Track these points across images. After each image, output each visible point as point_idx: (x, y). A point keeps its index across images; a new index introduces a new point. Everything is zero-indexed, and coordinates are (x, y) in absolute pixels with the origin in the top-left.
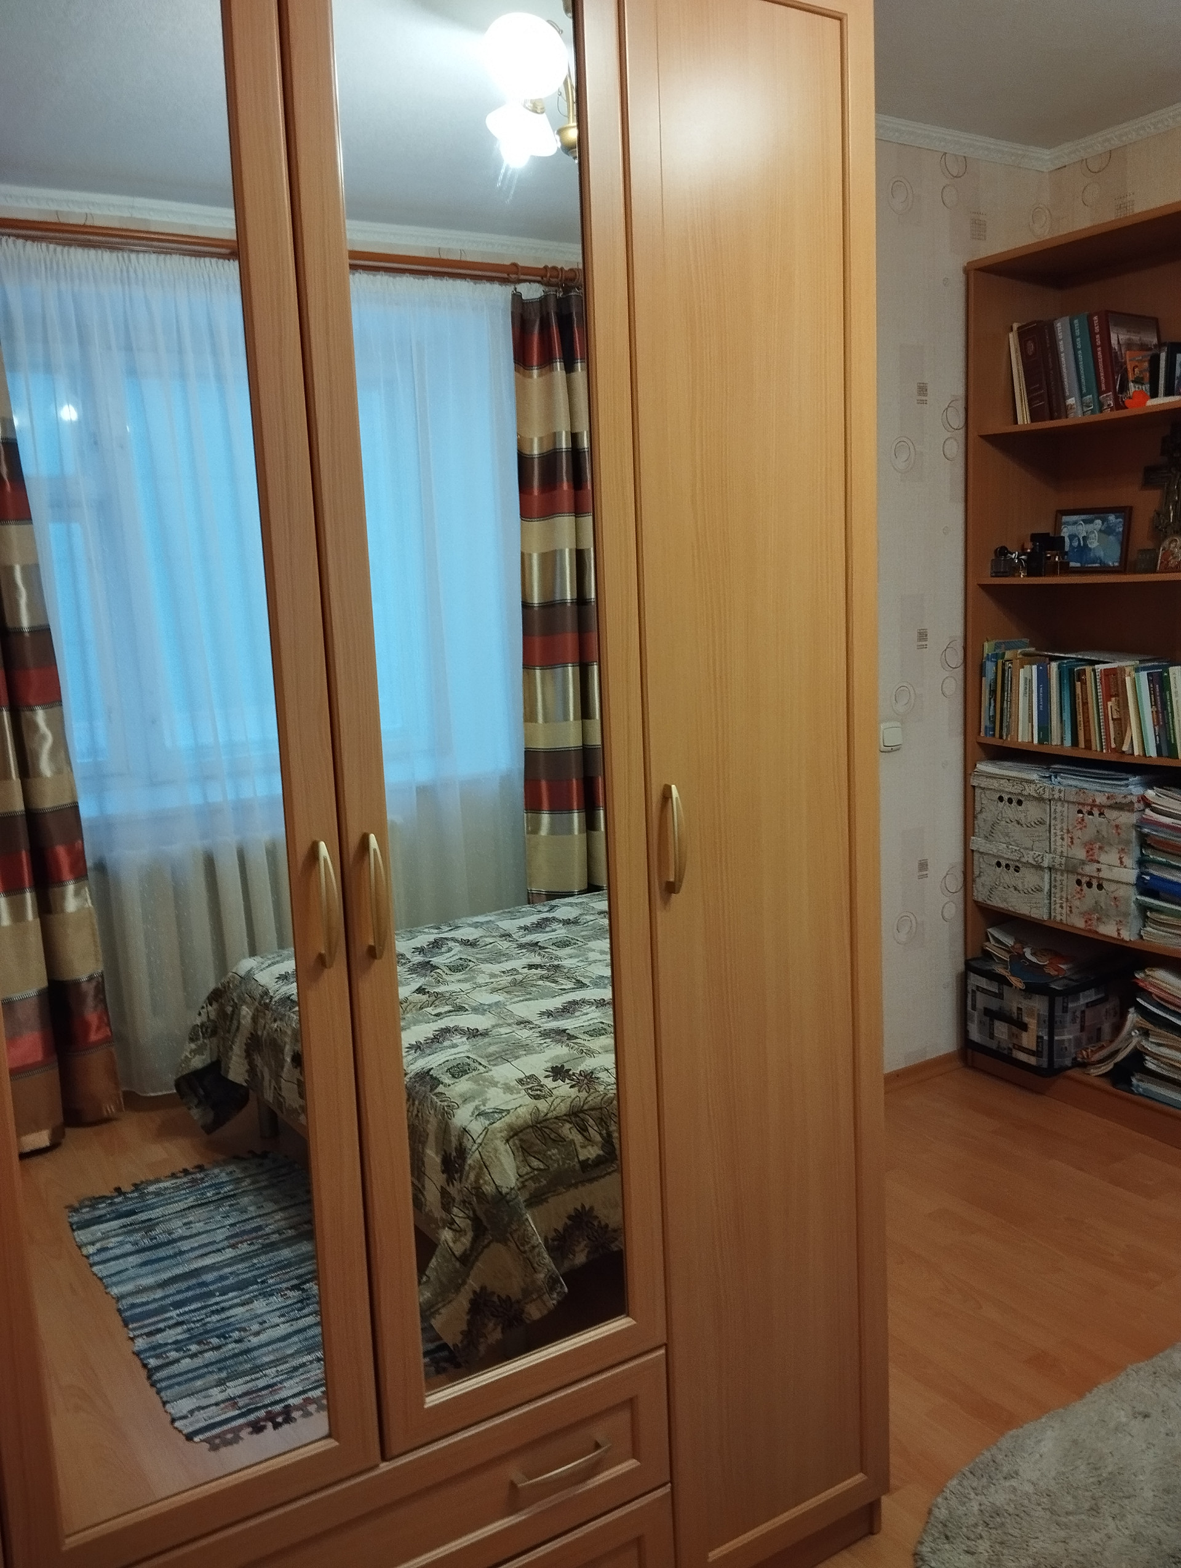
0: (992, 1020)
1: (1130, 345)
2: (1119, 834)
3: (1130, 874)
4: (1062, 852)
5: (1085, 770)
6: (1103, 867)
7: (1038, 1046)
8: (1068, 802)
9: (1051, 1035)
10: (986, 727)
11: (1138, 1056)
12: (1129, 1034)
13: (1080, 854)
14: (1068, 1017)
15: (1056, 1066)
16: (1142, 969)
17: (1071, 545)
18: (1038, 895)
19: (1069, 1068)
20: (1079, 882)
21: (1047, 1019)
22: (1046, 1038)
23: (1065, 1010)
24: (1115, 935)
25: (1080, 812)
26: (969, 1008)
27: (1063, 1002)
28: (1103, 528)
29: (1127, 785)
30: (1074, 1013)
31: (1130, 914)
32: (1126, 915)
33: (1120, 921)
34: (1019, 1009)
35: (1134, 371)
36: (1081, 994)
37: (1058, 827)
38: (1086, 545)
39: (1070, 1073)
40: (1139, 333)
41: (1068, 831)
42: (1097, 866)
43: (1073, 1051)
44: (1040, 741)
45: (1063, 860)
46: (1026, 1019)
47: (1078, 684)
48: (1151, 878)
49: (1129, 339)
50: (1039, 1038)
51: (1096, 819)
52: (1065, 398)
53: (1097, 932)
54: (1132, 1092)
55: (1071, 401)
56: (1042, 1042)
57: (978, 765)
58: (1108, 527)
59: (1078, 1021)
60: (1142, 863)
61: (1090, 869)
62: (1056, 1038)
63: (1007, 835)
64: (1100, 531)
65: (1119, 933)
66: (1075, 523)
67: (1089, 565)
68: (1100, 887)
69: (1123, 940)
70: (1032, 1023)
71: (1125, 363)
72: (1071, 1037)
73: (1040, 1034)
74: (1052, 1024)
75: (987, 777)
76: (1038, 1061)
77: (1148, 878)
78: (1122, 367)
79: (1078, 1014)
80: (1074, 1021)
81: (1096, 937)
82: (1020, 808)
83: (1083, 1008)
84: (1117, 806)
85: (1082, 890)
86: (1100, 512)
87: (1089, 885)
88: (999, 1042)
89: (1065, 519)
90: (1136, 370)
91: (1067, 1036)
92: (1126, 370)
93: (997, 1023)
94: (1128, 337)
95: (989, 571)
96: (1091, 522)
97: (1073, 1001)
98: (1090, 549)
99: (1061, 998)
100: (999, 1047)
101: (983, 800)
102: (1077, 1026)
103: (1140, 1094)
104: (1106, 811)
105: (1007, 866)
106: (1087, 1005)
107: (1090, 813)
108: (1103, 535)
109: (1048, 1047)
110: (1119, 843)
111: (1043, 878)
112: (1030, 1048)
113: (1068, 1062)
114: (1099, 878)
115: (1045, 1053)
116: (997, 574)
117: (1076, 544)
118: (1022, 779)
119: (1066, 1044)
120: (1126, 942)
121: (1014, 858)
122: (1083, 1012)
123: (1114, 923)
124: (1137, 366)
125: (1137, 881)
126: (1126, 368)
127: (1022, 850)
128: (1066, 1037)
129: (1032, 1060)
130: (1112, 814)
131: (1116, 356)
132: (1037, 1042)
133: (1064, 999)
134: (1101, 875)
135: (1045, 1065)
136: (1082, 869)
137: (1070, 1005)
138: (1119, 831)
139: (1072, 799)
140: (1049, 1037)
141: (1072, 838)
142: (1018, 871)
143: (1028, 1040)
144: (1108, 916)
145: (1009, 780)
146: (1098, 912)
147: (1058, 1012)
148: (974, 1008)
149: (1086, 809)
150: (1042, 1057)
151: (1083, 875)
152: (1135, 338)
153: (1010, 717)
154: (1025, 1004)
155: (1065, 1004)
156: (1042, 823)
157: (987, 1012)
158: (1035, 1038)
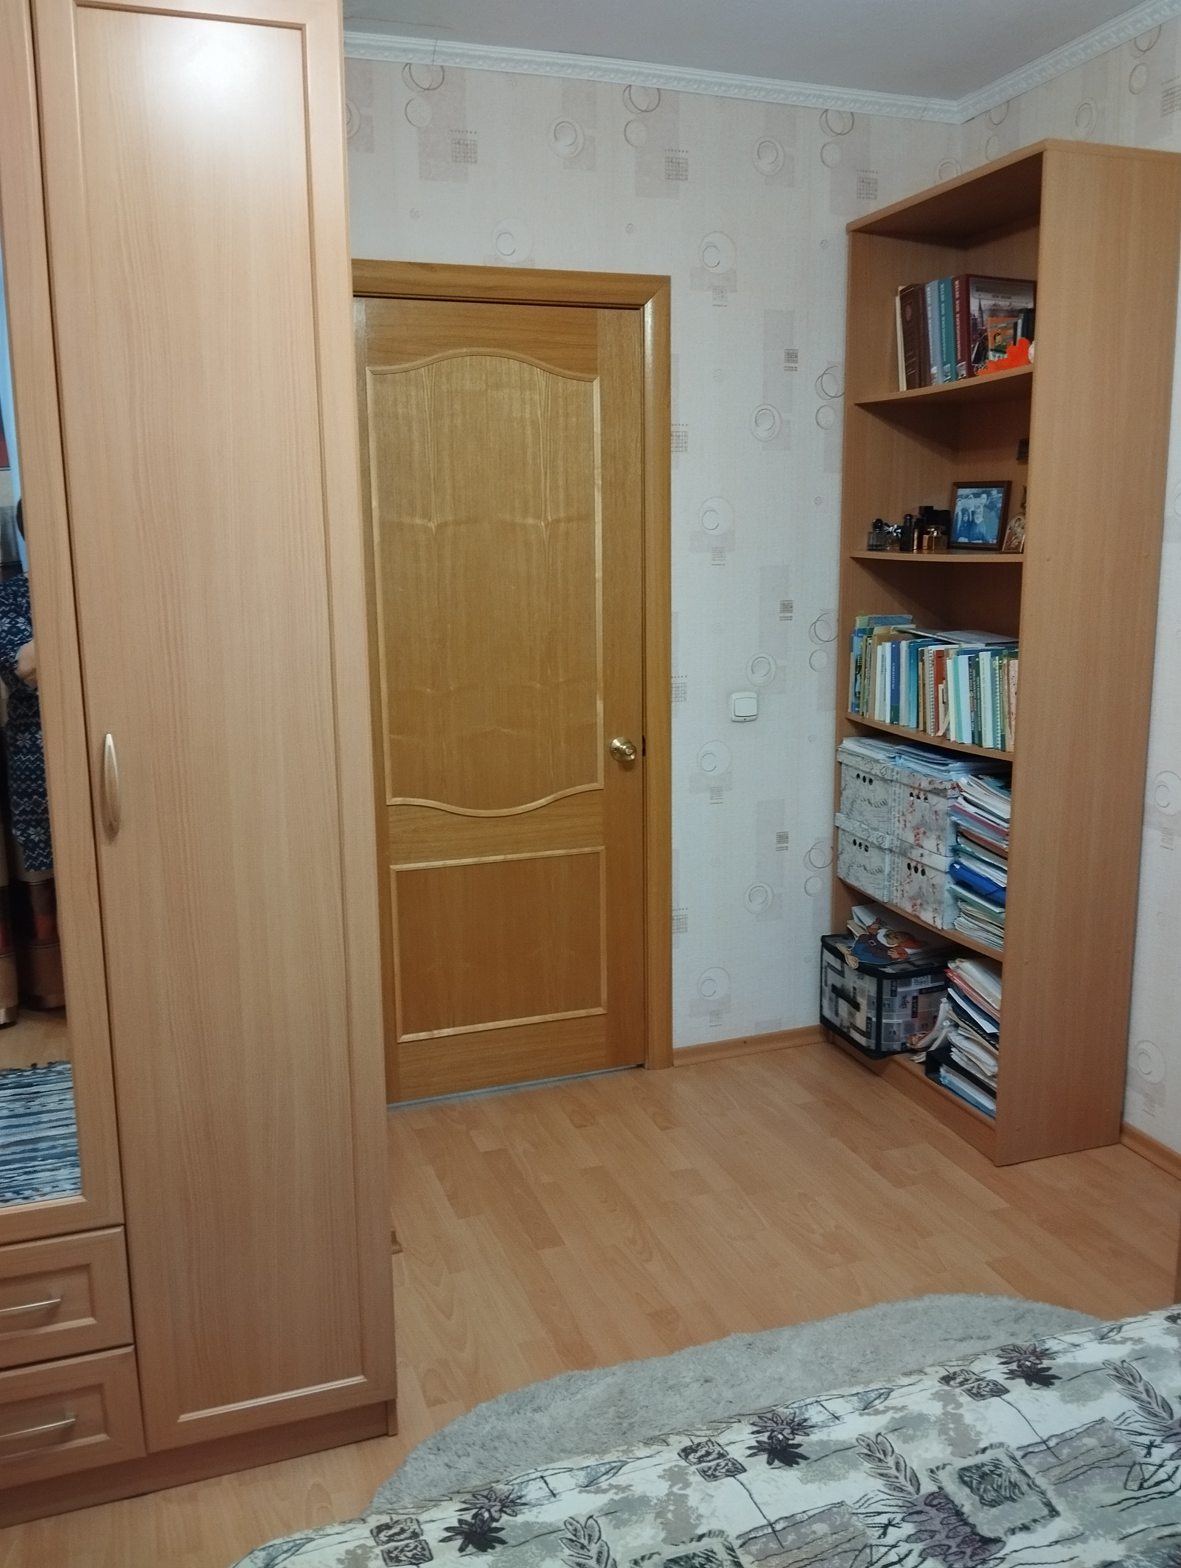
0: (837, 998)
1: (994, 312)
2: (937, 820)
3: (943, 861)
4: (898, 834)
5: (922, 754)
6: (926, 853)
7: (867, 1027)
8: (904, 785)
9: (879, 1017)
10: (852, 703)
11: (947, 1046)
12: (942, 1024)
13: (911, 839)
14: (898, 1001)
15: (884, 1049)
16: (953, 959)
17: (962, 520)
18: (880, 876)
19: (896, 1052)
20: (909, 866)
21: (875, 1000)
22: (874, 1019)
23: (894, 993)
24: (931, 922)
25: (911, 795)
26: (823, 984)
27: (892, 986)
28: (987, 504)
29: (949, 771)
30: (904, 998)
31: (943, 903)
32: (940, 903)
33: (936, 909)
34: (855, 989)
35: (995, 338)
36: (913, 980)
37: (896, 809)
38: (973, 520)
39: (897, 1057)
40: (1010, 298)
41: (903, 815)
42: (921, 851)
43: (902, 1036)
44: (892, 722)
45: (899, 843)
46: (860, 1000)
47: (920, 664)
48: (961, 867)
49: (995, 305)
50: (869, 1019)
51: (920, 803)
52: (930, 367)
53: (919, 918)
54: (940, 1083)
55: (934, 370)
56: (871, 1023)
57: (844, 742)
58: (991, 502)
59: (909, 1006)
60: (956, 851)
61: (915, 854)
62: (884, 1021)
63: (861, 814)
64: (985, 506)
65: (934, 922)
66: (967, 497)
67: (975, 542)
68: (923, 873)
69: (936, 928)
70: (863, 1002)
71: (986, 330)
72: (900, 1021)
73: (869, 1015)
74: (879, 1005)
75: (849, 754)
76: (868, 1042)
77: (958, 867)
78: (981, 334)
79: (909, 999)
80: (904, 1005)
81: (920, 923)
82: (871, 787)
83: (916, 994)
84: (936, 791)
85: (910, 874)
86: (985, 485)
87: (916, 870)
88: (842, 1020)
89: (961, 492)
90: (998, 338)
91: (896, 1019)
92: (986, 338)
93: (841, 1001)
94: (993, 302)
95: (865, 546)
96: (977, 496)
97: (903, 985)
98: (976, 524)
99: (890, 981)
100: (841, 1025)
101: (848, 775)
102: (908, 1010)
103: (945, 1086)
104: (930, 796)
105: (860, 845)
106: (921, 991)
107: (918, 798)
108: (987, 510)
109: (876, 1029)
110: (937, 830)
111: (884, 859)
112: (861, 1028)
113: (897, 1046)
114: (923, 865)
115: (873, 1034)
116: (872, 548)
117: (966, 518)
118: (872, 758)
119: (895, 1029)
120: (939, 930)
121: (862, 837)
122: (915, 998)
123: (931, 910)
124: (999, 334)
125: (950, 869)
126: (987, 336)
127: (870, 830)
128: (895, 1021)
129: (862, 1040)
130: (933, 799)
131: (975, 324)
132: (867, 1023)
133: (892, 982)
134: (925, 860)
135: (873, 1047)
136: (911, 853)
137: (900, 990)
138: (938, 817)
139: (905, 781)
140: (877, 1020)
141: (905, 821)
142: (867, 851)
143: (860, 1021)
144: (927, 903)
145: (863, 758)
146: (919, 899)
147: (886, 996)
148: (826, 985)
149: (915, 793)
150: (870, 1039)
151: (912, 860)
152: (1004, 303)
153: (869, 695)
154: (859, 984)
155: (893, 988)
156: (885, 803)
157: (834, 989)
158: (865, 1019)
